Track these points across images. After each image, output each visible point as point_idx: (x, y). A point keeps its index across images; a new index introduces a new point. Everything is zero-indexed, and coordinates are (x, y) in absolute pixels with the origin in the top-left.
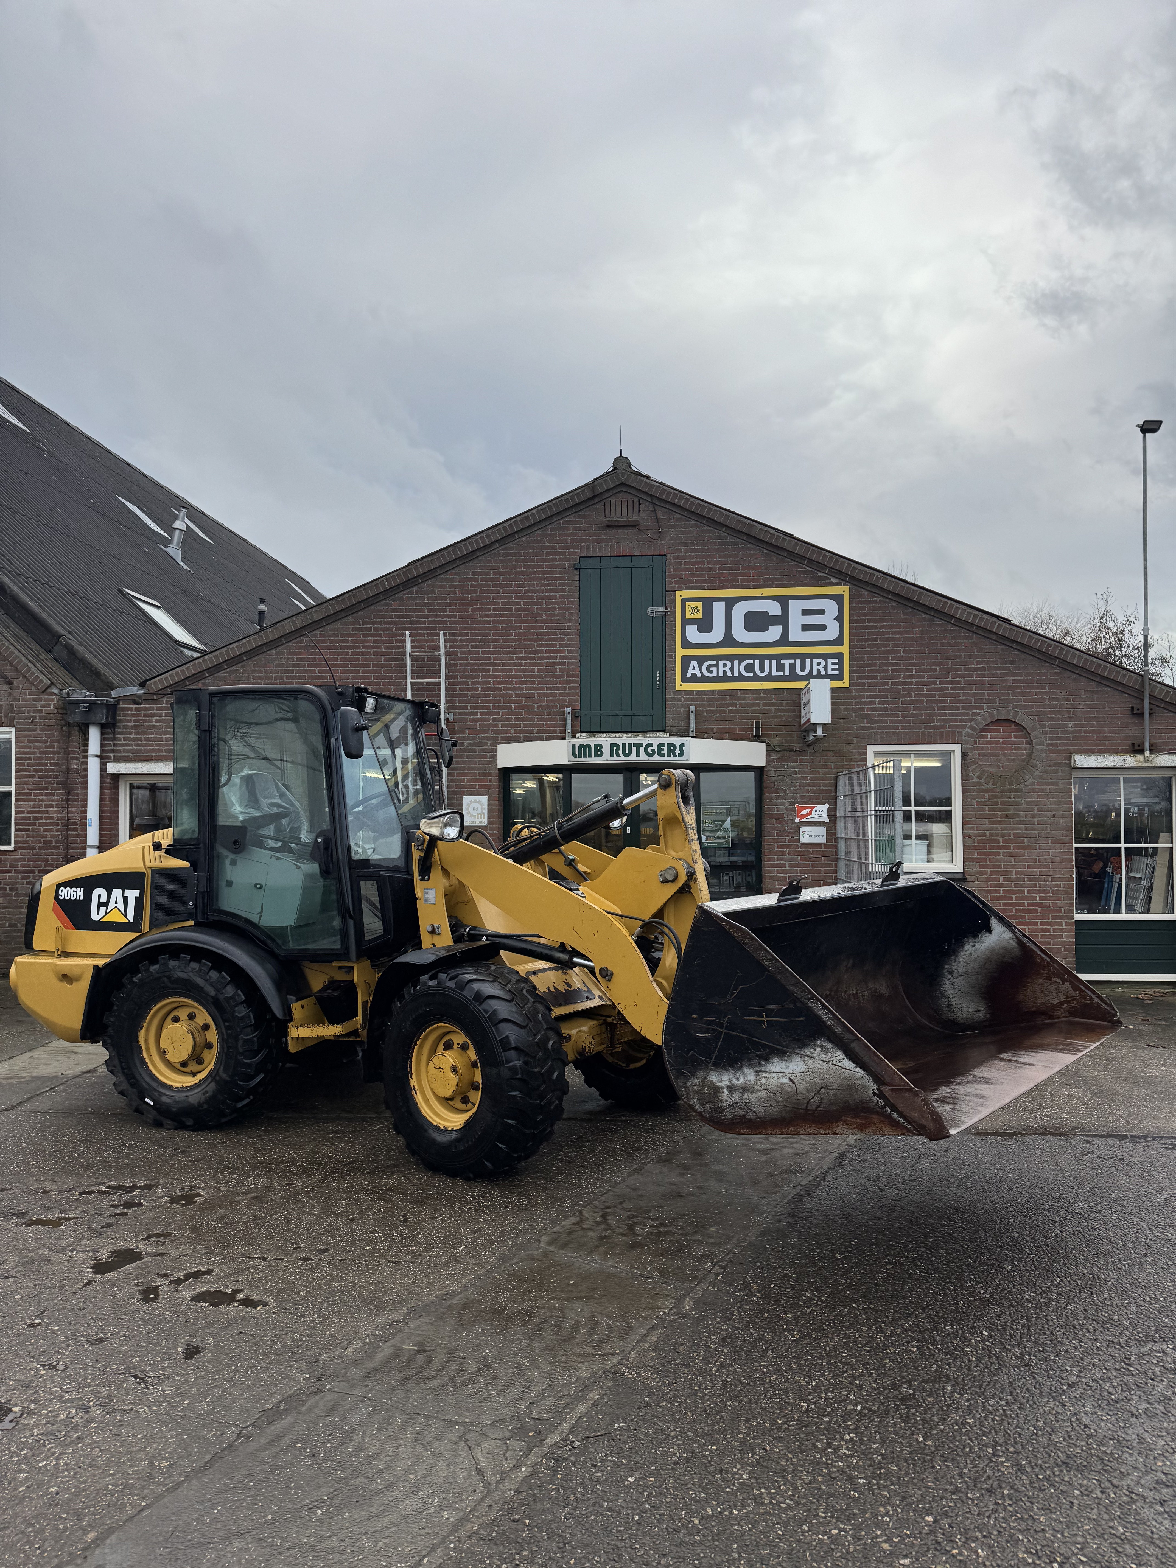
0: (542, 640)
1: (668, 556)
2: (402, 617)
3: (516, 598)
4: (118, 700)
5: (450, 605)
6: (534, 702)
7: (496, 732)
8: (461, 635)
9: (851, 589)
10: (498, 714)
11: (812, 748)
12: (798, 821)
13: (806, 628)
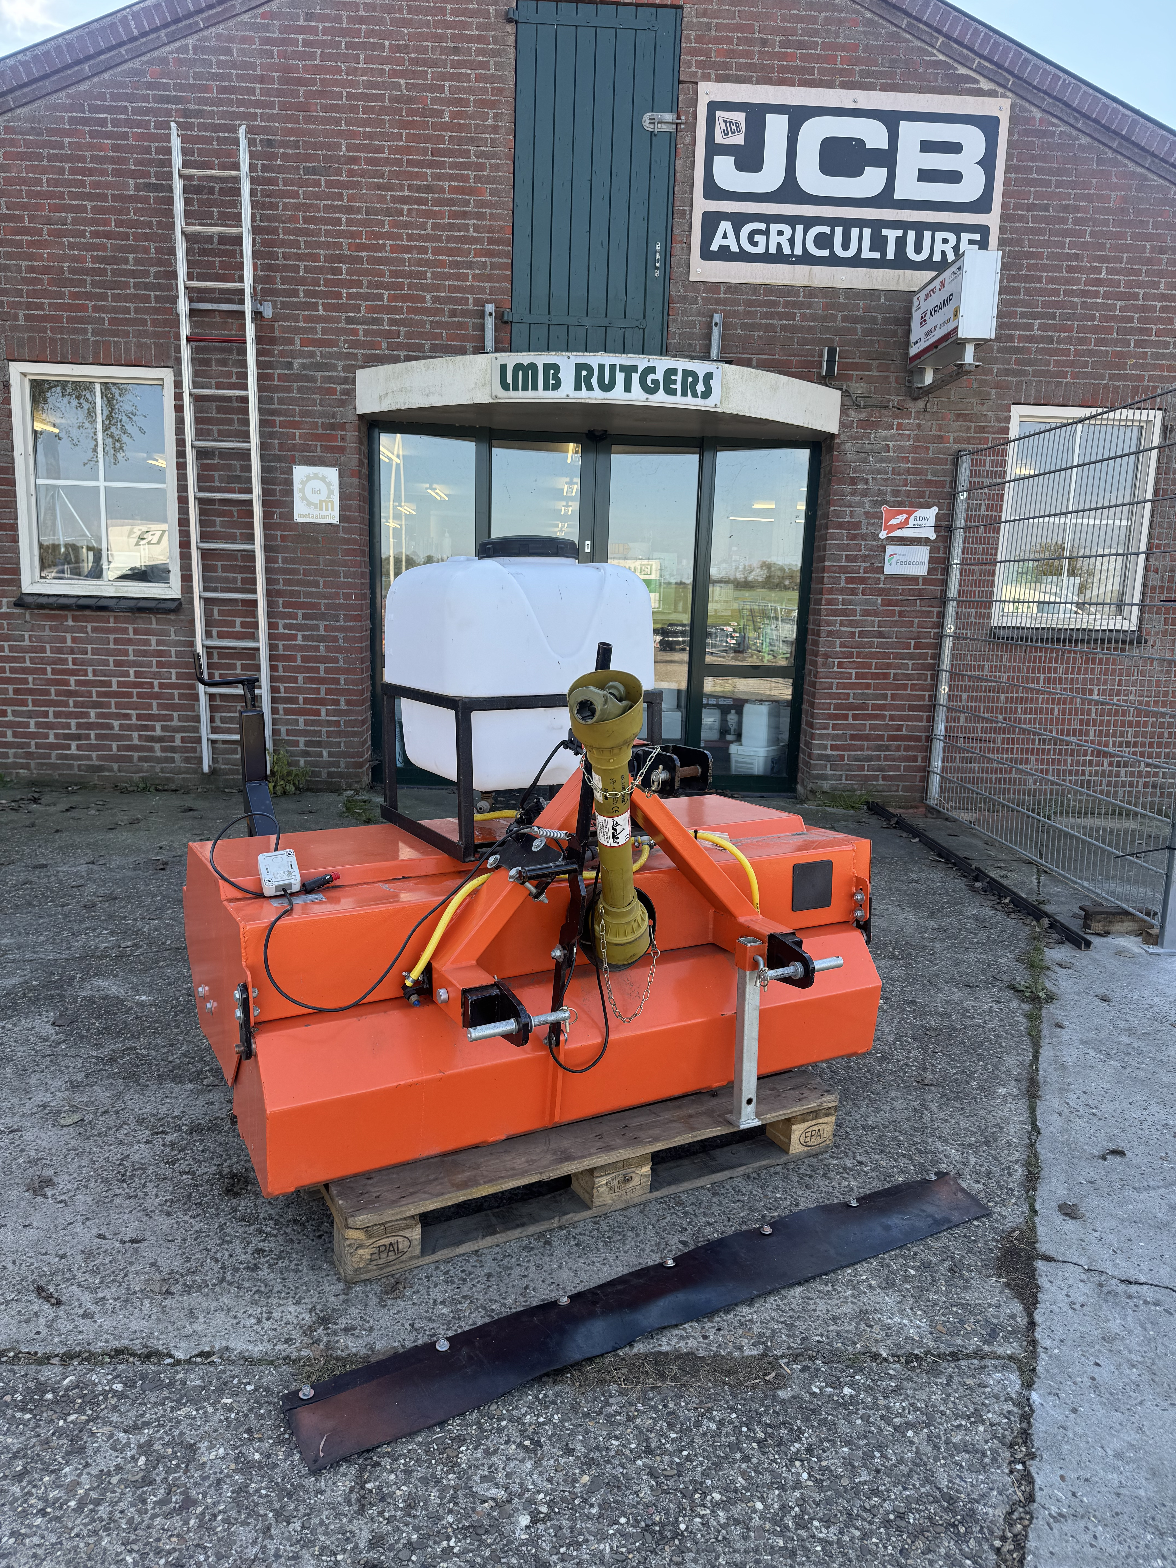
0: (441, 165)
1: (687, 9)
2: (168, 100)
3: (394, 74)
5: (262, 80)
6: (426, 288)
7: (354, 344)
8: (284, 144)
9: (1013, 106)
10: (358, 309)
11: (921, 404)
12: (883, 535)
13: (925, 176)
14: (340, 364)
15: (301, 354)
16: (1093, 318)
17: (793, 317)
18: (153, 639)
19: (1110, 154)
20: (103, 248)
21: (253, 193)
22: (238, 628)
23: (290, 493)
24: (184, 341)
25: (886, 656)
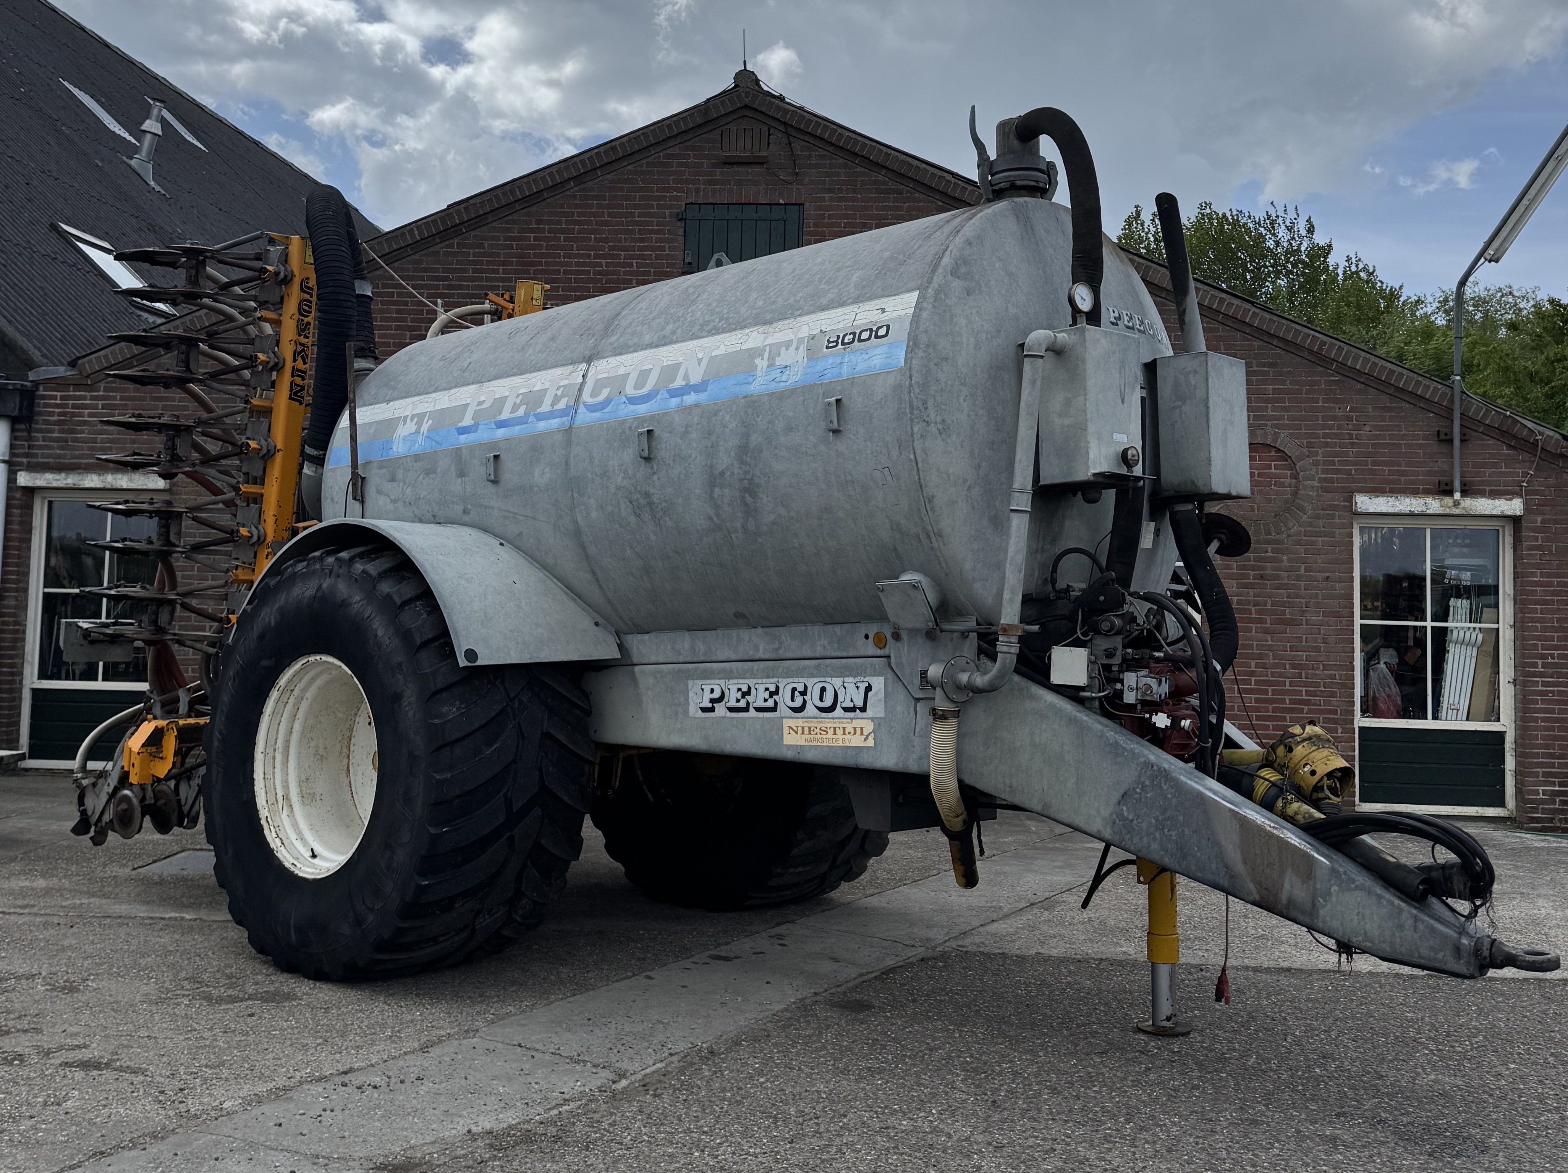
1: (807, 205)
4: (36, 384)
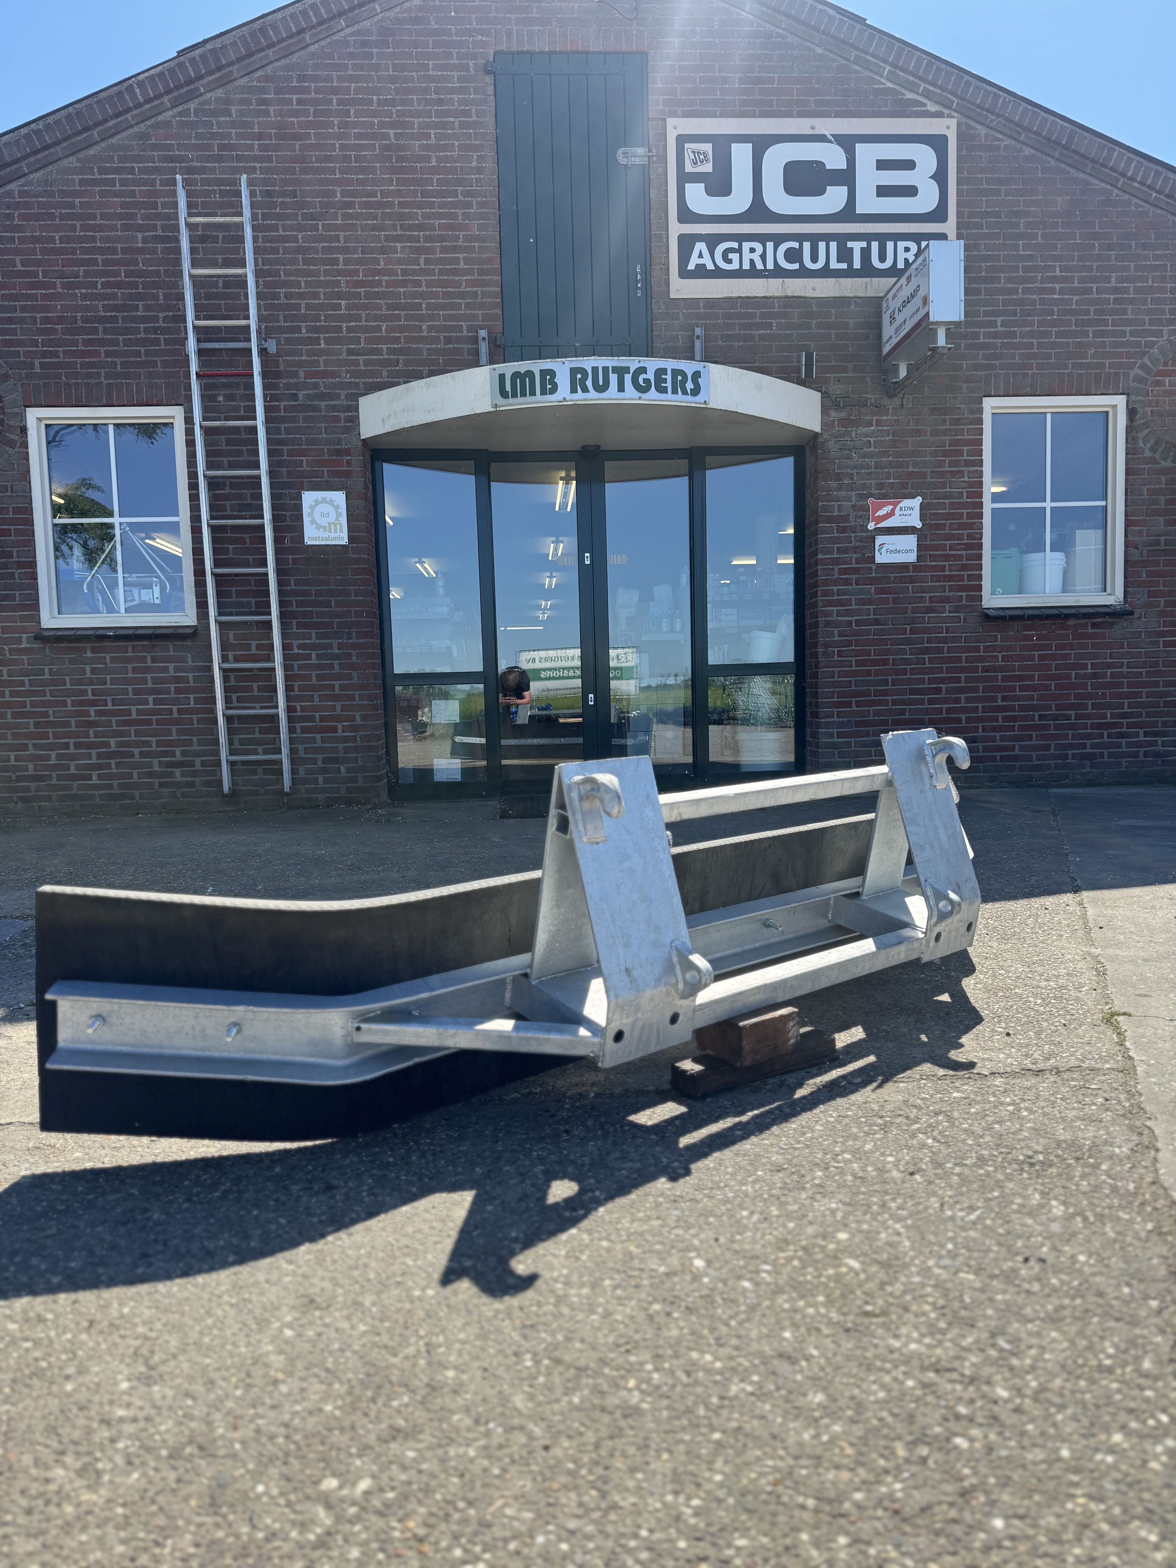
1: (651, 54)
2: (172, 159)
7: (356, 374)
9: (959, 125)
10: (358, 341)
11: (897, 401)
12: (871, 526)
13: (883, 191)
14: (343, 394)
15: (305, 386)
16: (1051, 313)
17: (769, 326)
18: (171, 666)
19: (1053, 163)
20: (114, 297)
21: (255, 239)
22: (254, 651)
23: (300, 517)
24: (193, 377)
25: (884, 642)
